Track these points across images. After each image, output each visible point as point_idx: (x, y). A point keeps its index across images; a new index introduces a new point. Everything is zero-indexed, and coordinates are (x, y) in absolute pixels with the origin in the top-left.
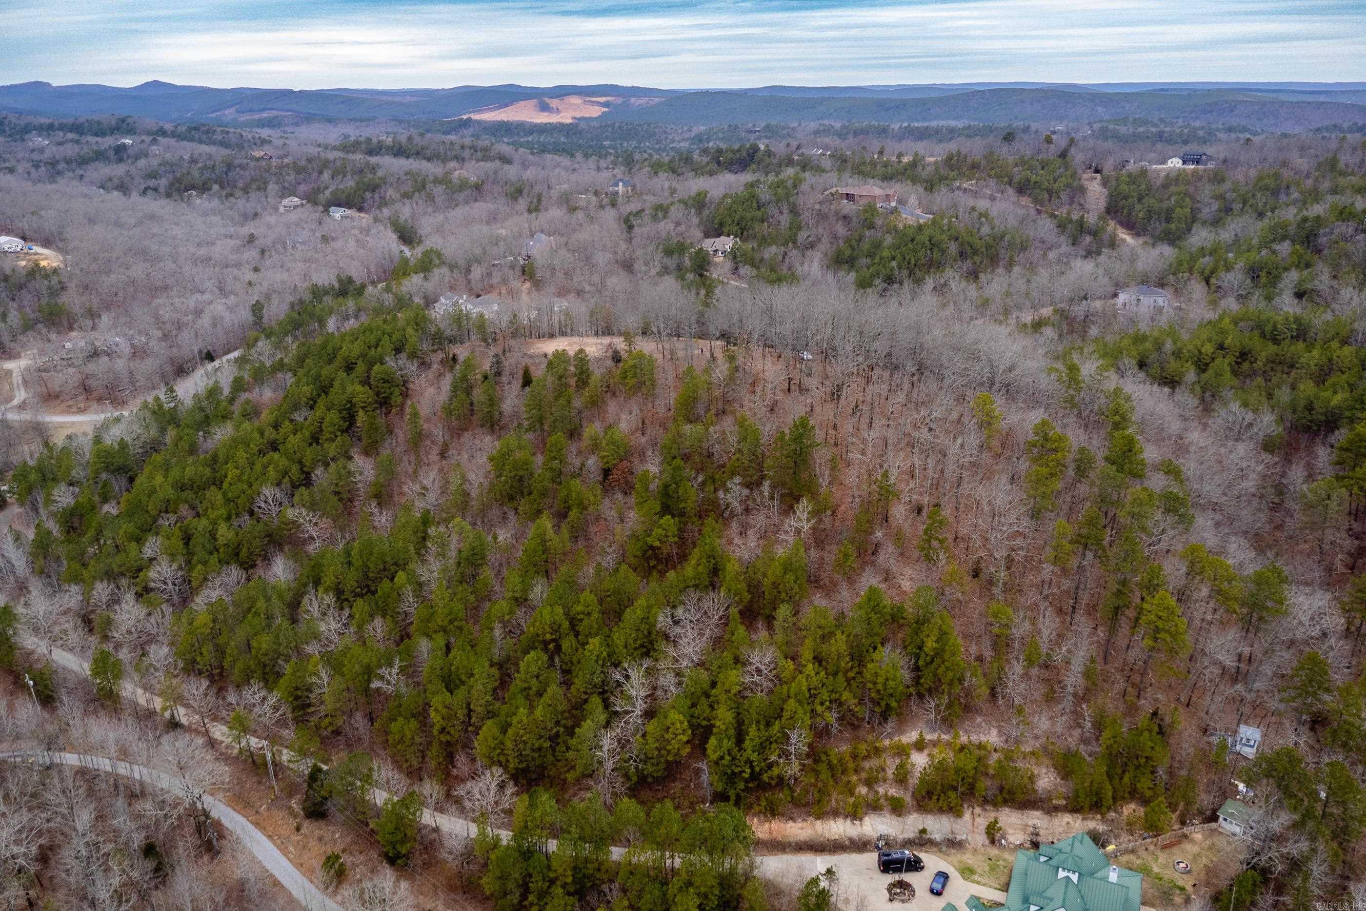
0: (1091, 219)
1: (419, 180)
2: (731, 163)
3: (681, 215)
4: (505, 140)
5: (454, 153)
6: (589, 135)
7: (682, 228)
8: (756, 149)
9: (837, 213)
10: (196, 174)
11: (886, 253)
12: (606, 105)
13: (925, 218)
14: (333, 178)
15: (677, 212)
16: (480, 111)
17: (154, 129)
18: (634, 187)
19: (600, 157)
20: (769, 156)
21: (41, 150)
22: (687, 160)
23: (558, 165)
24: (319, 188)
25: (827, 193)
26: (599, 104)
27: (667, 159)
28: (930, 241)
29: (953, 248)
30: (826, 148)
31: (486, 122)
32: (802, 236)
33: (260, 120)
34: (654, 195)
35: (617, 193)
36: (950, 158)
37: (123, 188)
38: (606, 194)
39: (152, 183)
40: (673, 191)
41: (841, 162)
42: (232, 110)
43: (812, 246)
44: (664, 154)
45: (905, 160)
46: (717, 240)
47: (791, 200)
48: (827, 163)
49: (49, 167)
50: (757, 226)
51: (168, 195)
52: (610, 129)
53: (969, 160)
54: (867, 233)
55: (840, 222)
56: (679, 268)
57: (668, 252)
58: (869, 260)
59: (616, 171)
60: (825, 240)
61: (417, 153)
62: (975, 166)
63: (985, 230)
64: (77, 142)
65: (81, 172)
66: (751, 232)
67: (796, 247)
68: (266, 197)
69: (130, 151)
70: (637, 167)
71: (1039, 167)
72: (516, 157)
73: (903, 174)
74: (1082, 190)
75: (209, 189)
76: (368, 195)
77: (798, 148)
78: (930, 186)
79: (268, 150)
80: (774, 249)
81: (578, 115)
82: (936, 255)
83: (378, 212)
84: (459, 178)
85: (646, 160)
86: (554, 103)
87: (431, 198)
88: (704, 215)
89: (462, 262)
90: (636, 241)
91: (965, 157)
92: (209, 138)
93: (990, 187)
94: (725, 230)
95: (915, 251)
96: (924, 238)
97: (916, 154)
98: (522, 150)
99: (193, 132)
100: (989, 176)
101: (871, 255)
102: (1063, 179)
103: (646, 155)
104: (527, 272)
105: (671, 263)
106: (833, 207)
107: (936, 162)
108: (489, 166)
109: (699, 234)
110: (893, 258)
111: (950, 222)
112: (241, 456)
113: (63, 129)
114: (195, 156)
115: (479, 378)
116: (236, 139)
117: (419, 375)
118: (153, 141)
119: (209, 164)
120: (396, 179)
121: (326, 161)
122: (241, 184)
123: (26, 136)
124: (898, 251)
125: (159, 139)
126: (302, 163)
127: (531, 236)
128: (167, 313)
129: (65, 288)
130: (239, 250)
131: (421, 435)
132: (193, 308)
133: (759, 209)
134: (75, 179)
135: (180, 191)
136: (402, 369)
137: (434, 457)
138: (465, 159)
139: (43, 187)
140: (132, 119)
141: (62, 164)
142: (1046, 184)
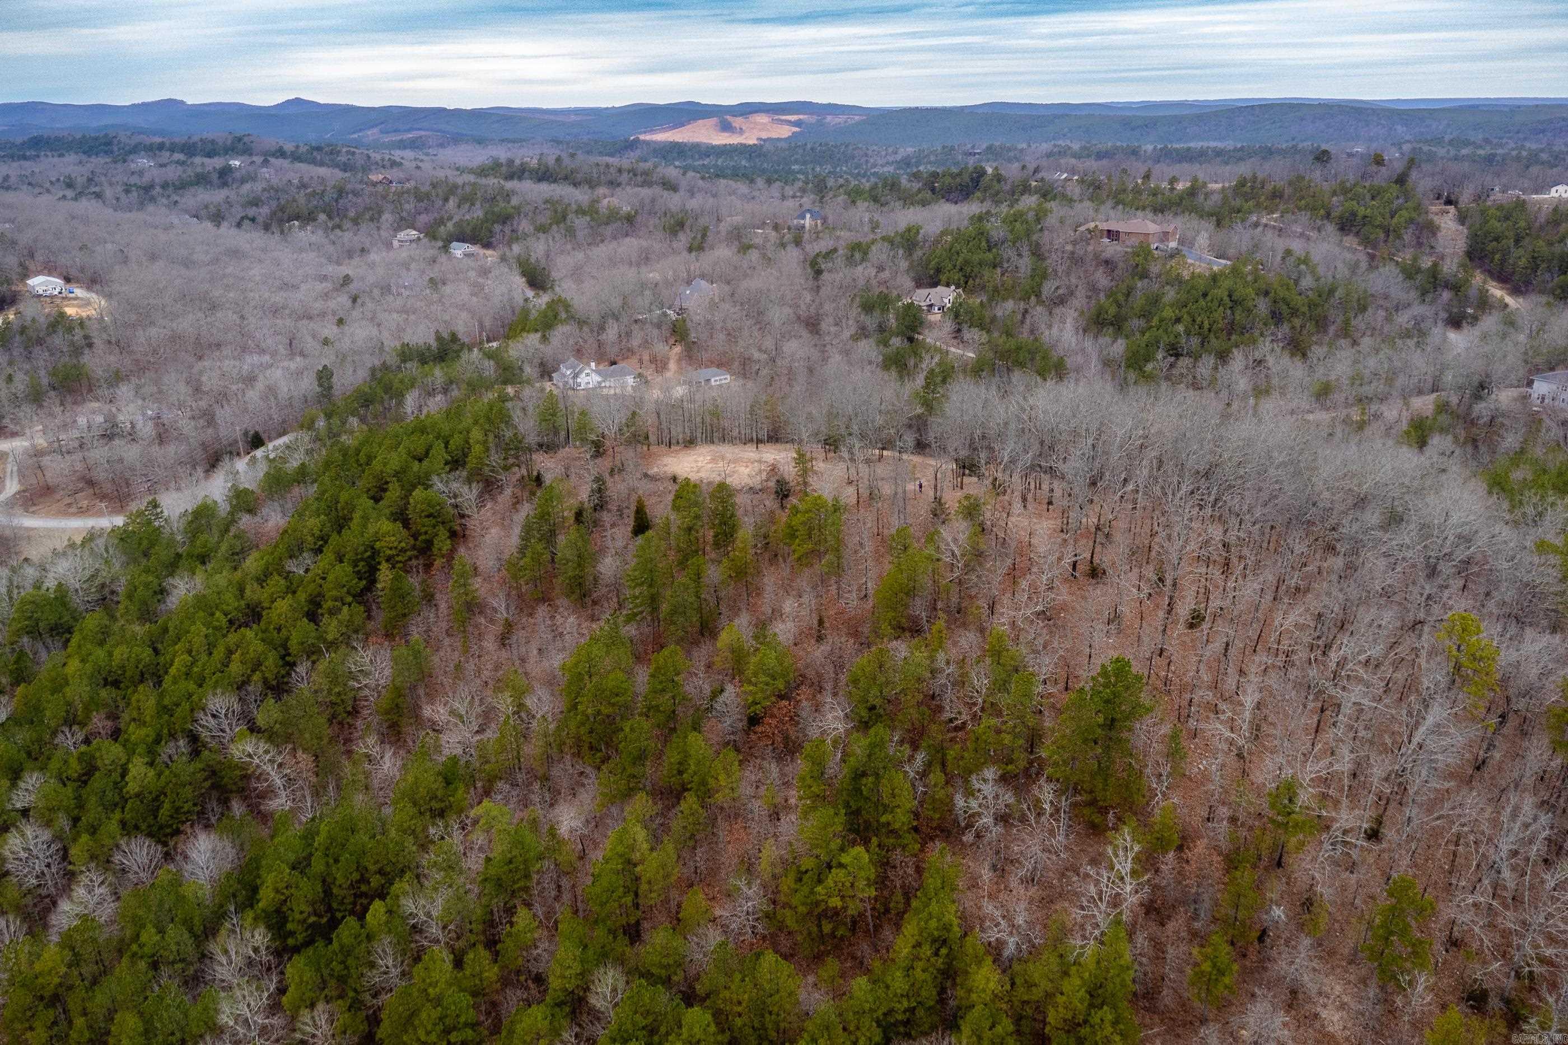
0: (1450, 267)
1: (559, 209)
2: (950, 190)
3: (884, 257)
4: (677, 163)
5: (609, 177)
6: (775, 158)
7: (886, 275)
8: (982, 173)
9: (1096, 256)
10: (301, 199)
11: (1168, 313)
12: (797, 124)
13: (1220, 265)
14: (459, 207)
15: (879, 253)
16: (652, 131)
17: (273, 149)
18: (825, 220)
19: (786, 183)
20: (999, 181)
21: (141, 173)
22: (893, 186)
23: (734, 193)
24: (442, 218)
25: (1082, 229)
26: (789, 123)
27: (867, 186)
28: (1230, 296)
29: (1263, 306)
30: (1073, 171)
31: (655, 142)
32: (1048, 288)
33: (401, 141)
34: (850, 230)
35: (803, 227)
36: (1242, 183)
37: (217, 218)
38: (789, 228)
39: (252, 212)
40: (875, 226)
41: (1094, 189)
42: (375, 130)
43: (1062, 301)
44: (864, 181)
45: (1180, 186)
46: (933, 291)
47: (1035, 237)
48: (1075, 190)
49: (142, 192)
50: (987, 273)
51: (267, 228)
52: (801, 151)
53: (1269, 187)
54: (1139, 284)
55: (1101, 270)
56: (881, 329)
57: (868, 307)
58: (1142, 323)
59: (805, 199)
60: (1081, 293)
61: (566, 178)
62: (1276, 195)
63: (1307, 282)
64: (182, 163)
65: (176, 198)
66: (978, 280)
67: (1040, 302)
68: (378, 228)
69: (237, 175)
70: (831, 194)
71: (1368, 197)
72: (683, 184)
73: (1181, 205)
74: (1432, 229)
75: (315, 220)
76: (497, 228)
77: (1036, 170)
78: (1220, 221)
79: (394, 174)
80: (1010, 305)
81: (764, 135)
82: (1239, 316)
83: (506, 250)
84: (608, 208)
85: (841, 186)
86: (737, 122)
87: (571, 232)
88: (915, 257)
89: (595, 318)
90: (825, 291)
91: (1264, 182)
92: (333, 160)
93: (1301, 223)
94: (943, 278)
95: (1210, 311)
96: (1220, 293)
97: (1195, 180)
98: (690, 174)
99: (315, 153)
100: (1300, 209)
101: (1145, 315)
102: (1404, 213)
103: (841, 181)
104: (678, 332)
105: (871, 322)
106: (1090, 248)
107: (1223, 190)
108: (645, 192)
109: (908, 283)
110: (1178, 320)
111: (1255, 270)
112: (199, 631)
113: (172, 149)
114: (306, 180)
115: (569, 515)
116: (360, 161)
117: (481, 505)
118: (266, 162)
119: (319, 189)
120: (532, 209)
121: (455, 187)
122: (352, 214)
123: (132, 157)
124: (1185, 310)
125: (272, 160)
126: (426, 188)
127: (689, 283)
128: (210, 381)
129: (90, 345)
130: (326, 296)
131: (473, 607)
132: (244, 373)
133: (989, 250)
134: (167, 206)
135: (281, 222)
136: (455, 496)
137: (490, 644)
138: (619, 185)
139: (128, 215)
140: (252, 138)
141: (158, 189)
142: (1379, 219)
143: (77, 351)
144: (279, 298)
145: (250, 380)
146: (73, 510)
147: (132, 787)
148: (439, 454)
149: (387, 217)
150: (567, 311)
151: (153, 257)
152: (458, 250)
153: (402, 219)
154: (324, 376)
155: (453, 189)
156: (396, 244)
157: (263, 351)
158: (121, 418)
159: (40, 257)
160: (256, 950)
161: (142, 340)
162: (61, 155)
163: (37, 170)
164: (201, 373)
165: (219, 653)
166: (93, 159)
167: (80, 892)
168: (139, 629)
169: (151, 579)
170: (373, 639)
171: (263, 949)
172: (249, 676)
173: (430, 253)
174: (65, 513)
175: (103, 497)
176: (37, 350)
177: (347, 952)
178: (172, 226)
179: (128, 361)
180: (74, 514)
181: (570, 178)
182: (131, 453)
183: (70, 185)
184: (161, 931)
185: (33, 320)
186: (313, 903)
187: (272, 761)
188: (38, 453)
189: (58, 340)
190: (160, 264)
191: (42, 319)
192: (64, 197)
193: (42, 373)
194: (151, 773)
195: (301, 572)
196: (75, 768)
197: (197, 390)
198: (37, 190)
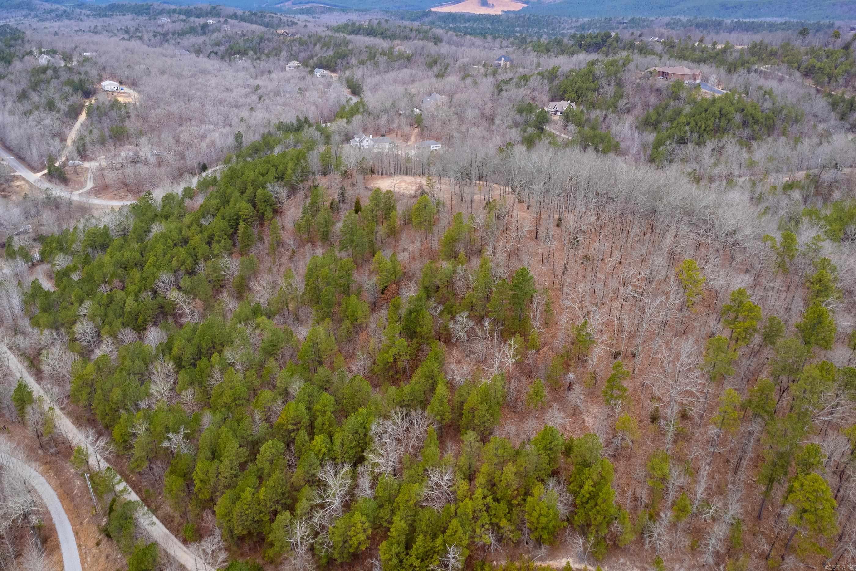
1: (372, 52)
2: (589, 46)
3: (537, 83)
4: (445, 26)
6: (507, 23)
7: (535, 94)
8: (609, 36)
9: (651, 87)
10: (241, 43)
11: (683, 120)
12: (526, 2)
14: (321, 49)
15: (534, 82)
17: (231, 14)
18: (511, 62)
19: (506, 38)
20: (617, 42)
21: (162, 26)
22: (559, 42)
24: (312, 55)
25: (647, 71)
26: (521, 1)
28: (720, 111)
29: (738, 118)
30: (662, 36)
31: (440, 13)
32: (622, 103)
33: (302, 9)
34: (524, 68)
35: (499, 65)
36: (754, 46)
37: (198, 52)
38: (492, 66)
39: (216, 49)
40: (537, 66)
41: (670, 46)
42: (289, 3)
43: (628, 111)
45: (719, 47)
46: (559, 103)
47: (619, 75)
48: (659, 48)
49: (162, 37)
50: (589, 94)
51: (223, 58)
52: (523, 19)
53: (769, 49)
54: (672, 103)
55: (653, 94)
56: (526, 123)
57: (520, 111)
58: (669, 124)
60: (639, 107)
61: (381, 34)
62: (773, 54)
63: (767, 105)
64: (184, 21)
65: (179, 40)
66: (584, 98)
67: (615, 111)
68: (279, 60)
69: (211, 28)
71: (824, 56)
72: (445, 39)
73: (715, 58)
75: (247, 54)
76: (339, 61)
78: (732, 69)
79: (292, 30)
80: (598, 112)
81: (506, 9)
82: (723, 123)
83: (343, 73)
84: (399, 51)
87: (376, 65)
88: (554, 84)
89: (377, 111)
90: (501, 101)
91: (766, 47)
92: (261, 21)
93: (782, 71)
94: (566, 96)
95: (706, 119)
96: (715, 109)
97: (727, 43)
98: (451, 33)
99: (253, 16)
100: (783, 62)
101: (671, 120)
102: (843, 66)
104: (418, 121)
105: (520, 119)
106: (650, 82)
107: (742, 50)
109: (546, 99)
110: (688, 124)
111: (740, 97)
112: (160, 247)
113: (179, 13)
114: (245, 32)
115: (328, 204)
116: (276, 21)
117: (289, 197)
118: (226, 22)
119: (250, 37)
120: (359, 51)
121: (321, 37)
122: (266, 52)
123: (159, 16)
124: (692, 118)
125: (229, 20)
126: (305, 38)
127: (430, 94)
128: (185, 137)
129: (129, 117)
130: (247, 95)
131: (280, 243)
132: (201, 134)
133: (594, 81)
134: (175, 45)
135: (230, 55)
136: (277, 193)
137: (284, 260)
138: (410, 38)
139: (153, 49)
140: (220, 7)
141: (170, 35)
142: (828, 69)
143: (122, 120)
144: (223, 96)
145: (203, 137)
146: (118, 197)
147: (127, 309)
148: (273, 173)
149: (284, 53)
150: (364, 108)
151: (163, 73)
152: (318, 73)
153: (291, 55)
154: (238, 137)
155: (319, 39)
156: (287, 68)
157: (210, 123)
158: (141, 153)
159: (108, 70)
160: (169, 371)
161: (154, 115)
162: (124, 15)
163: (111, 23)
164: (181, 132)
165: (168, 257)
166: (140, 18)
167: (104, 346)
168: (136, 246)
169: (143, 225)
170: (234, 255)
171: (172, 371)
172: (180, 268)
173: (304, 74)
174: (113, 198)
175: (130, 191)
176: (104, 118)
177: (202, 371)
178: (174, 56)
179: (146, 126)
180: (117, 199)
181: (384, 35)
182: (143, 170)
183: (127, 32)
184: (133, 362)
185: (103, 103)
186: (192, 354)
187: (185, 302)
188: (102, 169)
189: (114, 114)
190: (166, 76)
191: (107, 103)
192: (123, 39)
193: (106, 130)
194: (136, 304)
195: (207, 224)
196: (105, 300)
197: (178, 141)
198: (110, 34)
